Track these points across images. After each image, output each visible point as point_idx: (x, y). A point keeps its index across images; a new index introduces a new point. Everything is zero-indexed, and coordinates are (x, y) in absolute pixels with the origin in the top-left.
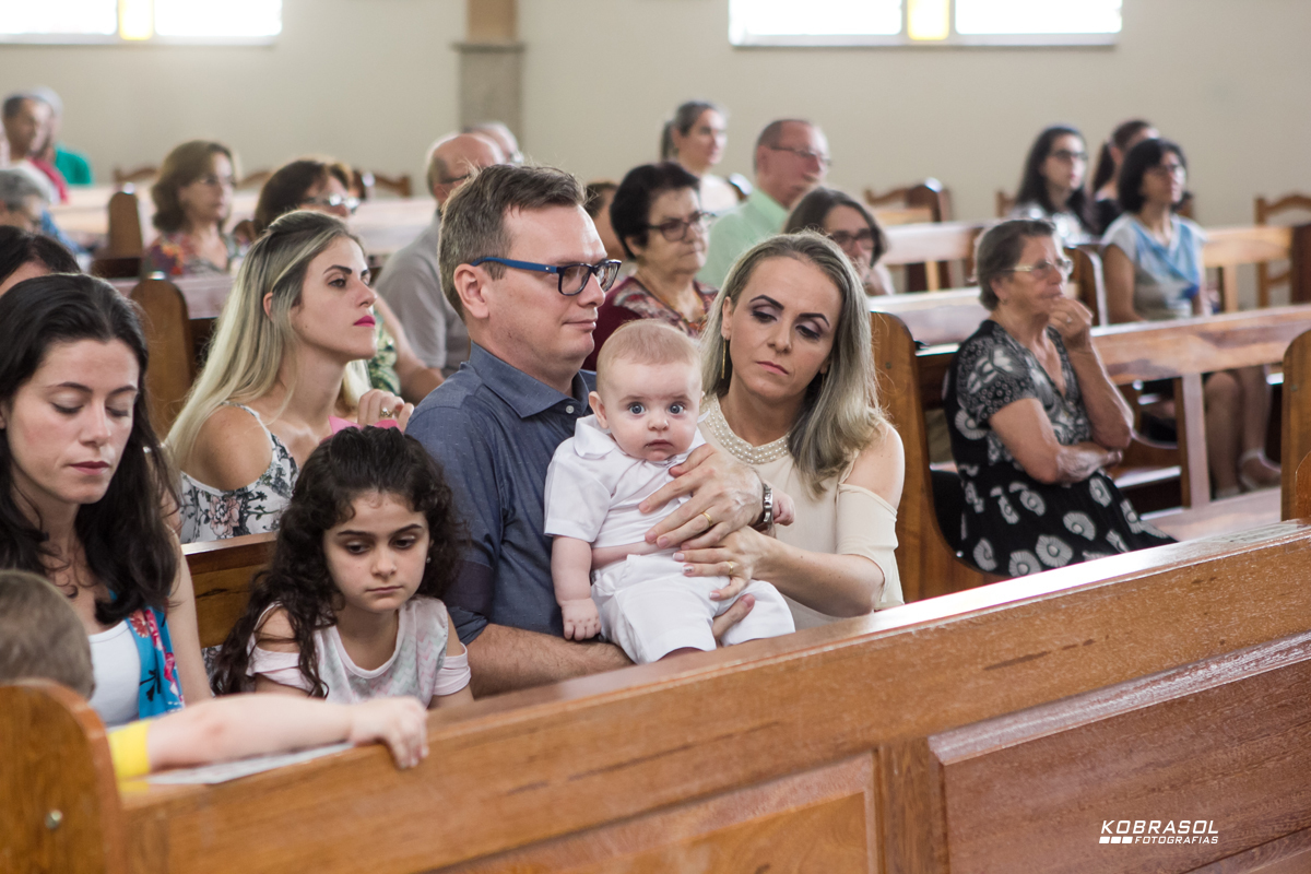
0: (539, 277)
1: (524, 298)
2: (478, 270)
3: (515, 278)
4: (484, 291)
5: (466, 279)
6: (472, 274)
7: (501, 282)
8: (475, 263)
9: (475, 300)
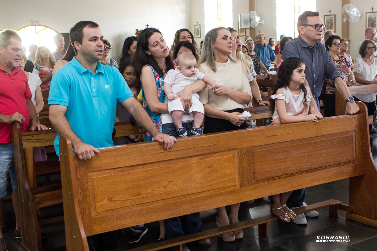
0: (312, 27)
1: (310, 30)
2: (303, 27)
3: (308, 27)
4: (304, 30)
5: (301, 28)
6: (302, 27)
7: (306, 28)
8: (303, 25)
9: (303, 31)
